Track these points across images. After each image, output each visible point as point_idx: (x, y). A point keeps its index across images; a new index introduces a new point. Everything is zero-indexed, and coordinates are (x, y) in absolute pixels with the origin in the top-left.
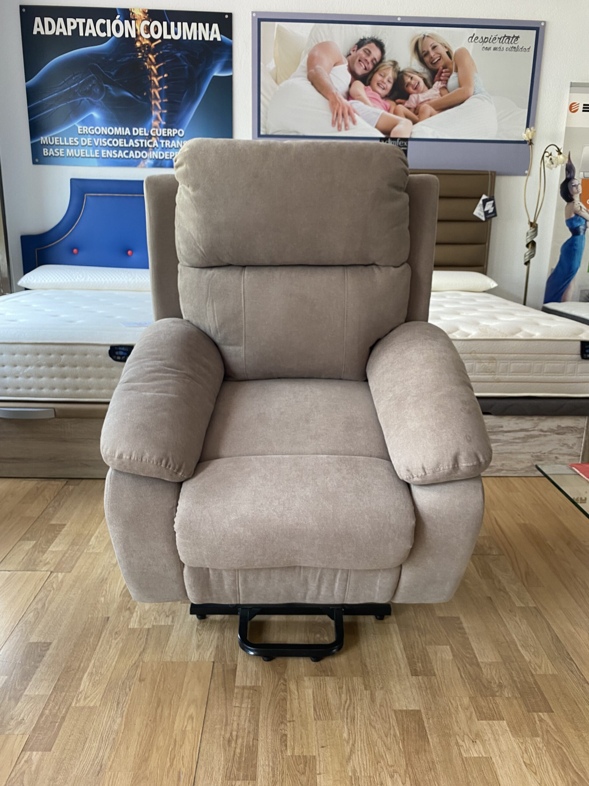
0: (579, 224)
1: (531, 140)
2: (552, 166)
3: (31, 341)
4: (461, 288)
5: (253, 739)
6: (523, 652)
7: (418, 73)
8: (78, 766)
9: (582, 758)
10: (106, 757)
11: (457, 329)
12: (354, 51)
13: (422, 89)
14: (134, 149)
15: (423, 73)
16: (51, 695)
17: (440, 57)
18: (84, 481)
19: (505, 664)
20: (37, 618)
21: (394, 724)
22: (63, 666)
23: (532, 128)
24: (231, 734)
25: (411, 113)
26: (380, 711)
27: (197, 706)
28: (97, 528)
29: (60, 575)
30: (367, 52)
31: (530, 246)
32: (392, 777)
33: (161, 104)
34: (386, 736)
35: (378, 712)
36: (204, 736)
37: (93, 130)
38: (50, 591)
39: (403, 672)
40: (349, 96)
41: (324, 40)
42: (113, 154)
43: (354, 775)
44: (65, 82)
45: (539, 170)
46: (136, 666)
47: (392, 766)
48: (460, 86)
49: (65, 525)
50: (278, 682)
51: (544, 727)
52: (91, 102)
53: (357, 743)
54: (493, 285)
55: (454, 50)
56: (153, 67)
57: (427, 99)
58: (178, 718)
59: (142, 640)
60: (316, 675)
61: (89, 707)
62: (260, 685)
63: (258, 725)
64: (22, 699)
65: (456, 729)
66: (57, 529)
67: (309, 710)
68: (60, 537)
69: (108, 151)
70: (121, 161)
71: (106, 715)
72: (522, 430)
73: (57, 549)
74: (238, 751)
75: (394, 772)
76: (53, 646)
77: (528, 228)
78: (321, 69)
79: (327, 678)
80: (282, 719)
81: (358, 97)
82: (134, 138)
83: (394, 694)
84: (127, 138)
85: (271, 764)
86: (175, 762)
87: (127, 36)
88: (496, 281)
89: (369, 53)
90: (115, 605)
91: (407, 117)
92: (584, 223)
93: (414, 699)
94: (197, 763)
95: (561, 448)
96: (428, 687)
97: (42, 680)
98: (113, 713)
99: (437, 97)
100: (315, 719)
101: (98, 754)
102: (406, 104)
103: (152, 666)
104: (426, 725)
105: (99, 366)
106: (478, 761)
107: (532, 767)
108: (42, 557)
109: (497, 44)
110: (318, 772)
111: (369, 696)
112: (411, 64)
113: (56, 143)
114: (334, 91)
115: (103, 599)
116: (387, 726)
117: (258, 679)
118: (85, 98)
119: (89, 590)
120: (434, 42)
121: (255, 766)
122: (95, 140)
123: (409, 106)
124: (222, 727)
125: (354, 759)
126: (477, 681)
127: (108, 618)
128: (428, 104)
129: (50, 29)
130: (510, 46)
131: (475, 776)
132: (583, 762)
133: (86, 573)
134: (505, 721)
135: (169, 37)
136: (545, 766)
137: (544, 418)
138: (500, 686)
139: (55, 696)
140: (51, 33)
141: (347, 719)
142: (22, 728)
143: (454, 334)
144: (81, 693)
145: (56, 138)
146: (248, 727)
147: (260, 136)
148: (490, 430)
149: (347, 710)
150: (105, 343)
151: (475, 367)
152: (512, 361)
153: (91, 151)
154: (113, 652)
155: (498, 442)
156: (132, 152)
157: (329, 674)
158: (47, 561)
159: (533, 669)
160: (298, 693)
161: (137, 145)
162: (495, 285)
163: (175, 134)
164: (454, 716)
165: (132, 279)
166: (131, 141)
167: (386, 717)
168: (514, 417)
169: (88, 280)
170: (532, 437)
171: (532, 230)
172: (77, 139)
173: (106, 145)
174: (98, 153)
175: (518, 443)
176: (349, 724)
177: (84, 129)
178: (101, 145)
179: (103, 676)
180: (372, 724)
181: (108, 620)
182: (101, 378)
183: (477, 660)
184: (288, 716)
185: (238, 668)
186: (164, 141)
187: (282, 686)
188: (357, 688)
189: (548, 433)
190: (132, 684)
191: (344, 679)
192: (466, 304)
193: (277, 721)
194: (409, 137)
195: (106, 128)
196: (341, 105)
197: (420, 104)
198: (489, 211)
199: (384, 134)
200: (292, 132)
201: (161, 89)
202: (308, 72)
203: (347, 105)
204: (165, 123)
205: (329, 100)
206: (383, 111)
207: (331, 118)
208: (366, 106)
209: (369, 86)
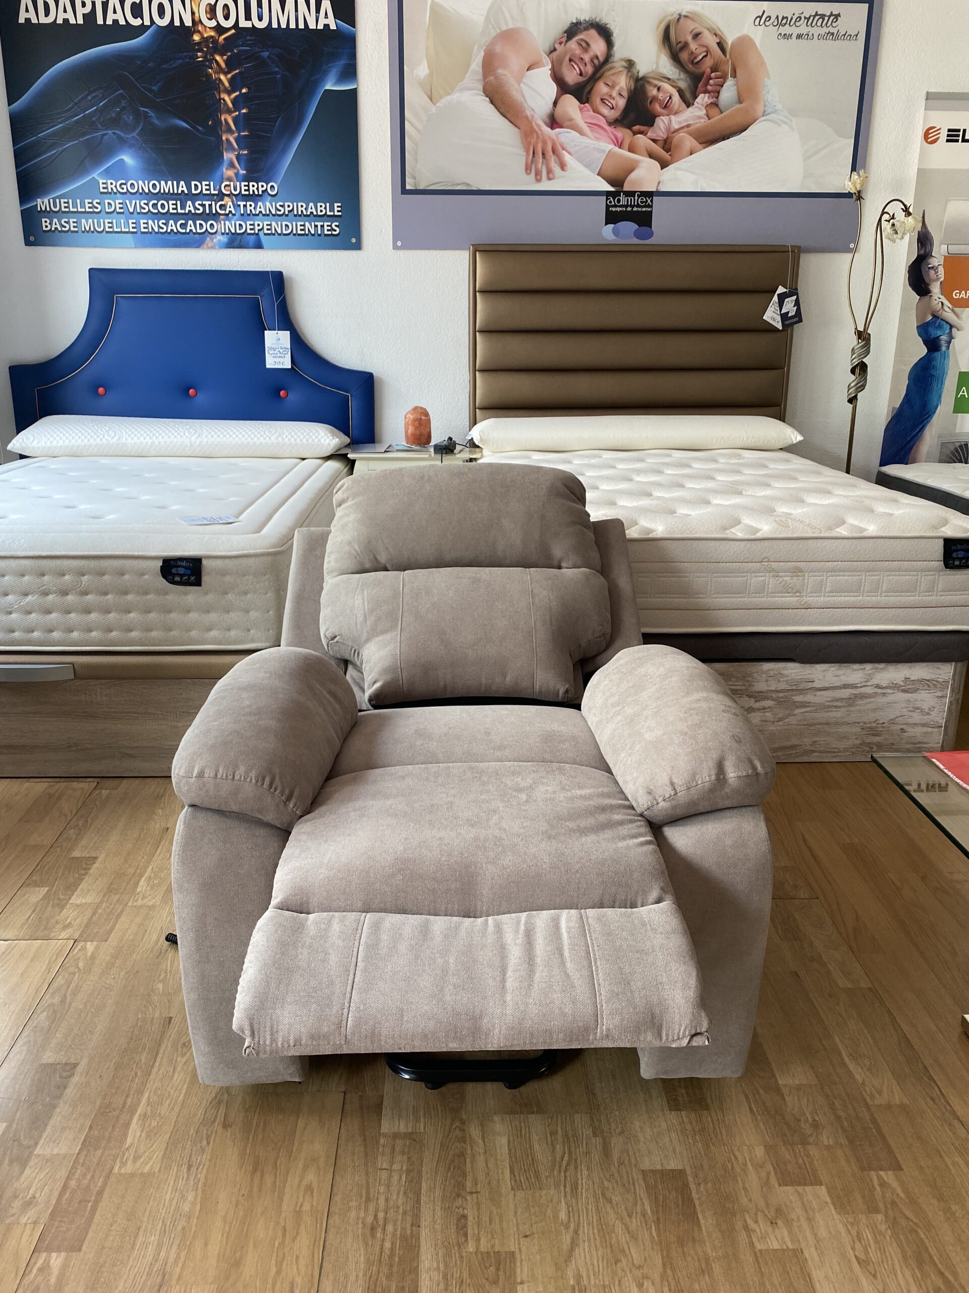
0: (939, 333)
1: (859, 192)
2: (895, 236)
3: (31, 554)
4: (743, 445)
5: (412, 1225)
6: (851, 1066)
7: (669, 79)
8: (125, 1277)
9: (951, 1248)
10: (171, 1260)
11: (738, 522)
12: (561, 43)
13: (676, 108)
14: (194, 217)
15: (678, 79)
16: (78, 1154)
17: (707, 52)
18: (125, 781)
19: (822, 1088)
20: (53, 1022)
21: (642, 1195)
22: (98, 1103)
23: (861, 172)
24: (376, 1216)
25: (657, 149)
26: (619, 1172)
27: (318, 1168)
28: (149, 862)
29: (90, 947)
30: (584, 44)
31: (857, 371)
32: (640, 1286)
33: (236, 140)
34: (630, 1216)
35: (616, 1175)
36: (331, 1222)
37: (124, 186)
38: (74, 974)
39: (655, 1103)
40: (554, 122)
41: (511, 26)
42: (159, 227)
43: (579, 1283)
44: (76, 104)
45: (873, 241)
46: (217, 1101)
47: (640, 1267)
48: (740, 101)
49: (96, 858)
50: (451, 1125)
51: (888, 1195)
52: (119, 137)
53: (581, 1228)
54: (796, 437)
55: (730, 39)
56: (222, 77)
57: (685, 124)
58: (287, 1190)
60: (512, 1112)
61: (142, 1174)
62: (422, 1131)
63: (418, 1201)
64: (32, 1163)
65: (744, 1200)
66: (83, 866)
67: (502, 1173)
68: (88, 880)
69: (150, 222)
71: (170, 1188)
72: (845, 686)
73: (84, 901)
74: (388, 1245)
75: (643, 1278)
76: (80, 1069)
77: (853, 341)
78: (507, 74)
79: (532, 1118)
80: (459, 1190)
81: (569, 123)
82: (194, 198)
83: (641, 1143)
84: (182, 198)
85: (442, 1266)
86: (284, 1266)
87: (177, 23)
88: (801, 433)
89: (586, 46)
91: (651, 156)
92: (947, 331)
93: (674, 1151)
94: (321, 1267)
95: (910, 713)
96: (697, 1129)
97: (63, 1129)
98: (181, 1183)
99: (703, 121)
100: (513, 1189)
101: (159, 1255)
102: (649, 134)
103: (243, 1101)
104: (694, 1195)
105: (146, 593)
106: (780, 1256)
107: (869, 1264)
108: (59, 915)
109: (803, 29)
110: (519, 1280)
111: (600, 1148)
112: (657, 67)
113: (63, 209)
114: (529, 113)
115: (160, 986)
116: (631, 1197)
117: (417, 1121)
118: (110, 132)
119: (138, 972)
120: (696, 25)
121: (415, 1271)
122: (127, 202)
123: (654, 136)
124: (360, 1204)
125: (577, 1256)
126: (778, 1117)
127: (171, 1018)
128: (688, 132)
129: (47, 14)
130: (825, 30)
131: (776, 1283)
132: (952, 1255)
133: (133, 941)
134: (823, 1187)
135: (248, 24)
136: (890, 1262)
137: (882, 666)
138: (816, 1125)
139: (86, 1156)
140: (49, 20)
141: (565, 1187)
142: (31, 1214)
143: (732, 530)
144: (127, 1149)
145: (62, 201)
146: (403, 1204)
147: (404, 191)
148: (794, 687)
149: (565, 1171)
150: (154, 554)
151: (768, 585)
152: (829, 574)
153: (122, 221)
154: (179, 1078)
155: (806, 707)
156: (190, 222)
157: (535, 1109)
158: (68, 921)
159: (868, 1095)
160: (484, 1143)
161: (199, 210)
162: (800, 438)
163: (263, 191)
164: (739, 1179)
165: (197, 438)
166: (189, 203)
167: (629, 1183)
168: (833, 665)
169: (124, 439)
170: (863, 696)
171: (860, 345)
172: (98, 201)
173: (146, 210)
174: (134, 225)
175: (840, 707)
176: (569, 1195)
177: (109, 184)
178: (139, 211)
179: (164, 1120)
180: (607, 1196)
181: (170, 1023)
182: (149, 612)
183: (776, 1081)
184: (469, 1184)
185: (385, 1103)
186: (245, 203)
187: (458, 1133)
188: (580, 1133)
189: (889, 691)
190: (212, 1133)
191: (559, 1118)
192: (752, 475)
193: (451, 1193)
194: (655, 190)
195: (146, 182)
196: (540, 136)
197: (674, 133)
198: (788, 312)
199: (612, 185)
200: (459, 184)
201: (237, 113)
202: (484, 80)
203: (550, 138)
204: (245, 172)
205: (519, 128)
206: (611, 147)
207: (524, 159)
208: (583, 139)
209: (587, 104)
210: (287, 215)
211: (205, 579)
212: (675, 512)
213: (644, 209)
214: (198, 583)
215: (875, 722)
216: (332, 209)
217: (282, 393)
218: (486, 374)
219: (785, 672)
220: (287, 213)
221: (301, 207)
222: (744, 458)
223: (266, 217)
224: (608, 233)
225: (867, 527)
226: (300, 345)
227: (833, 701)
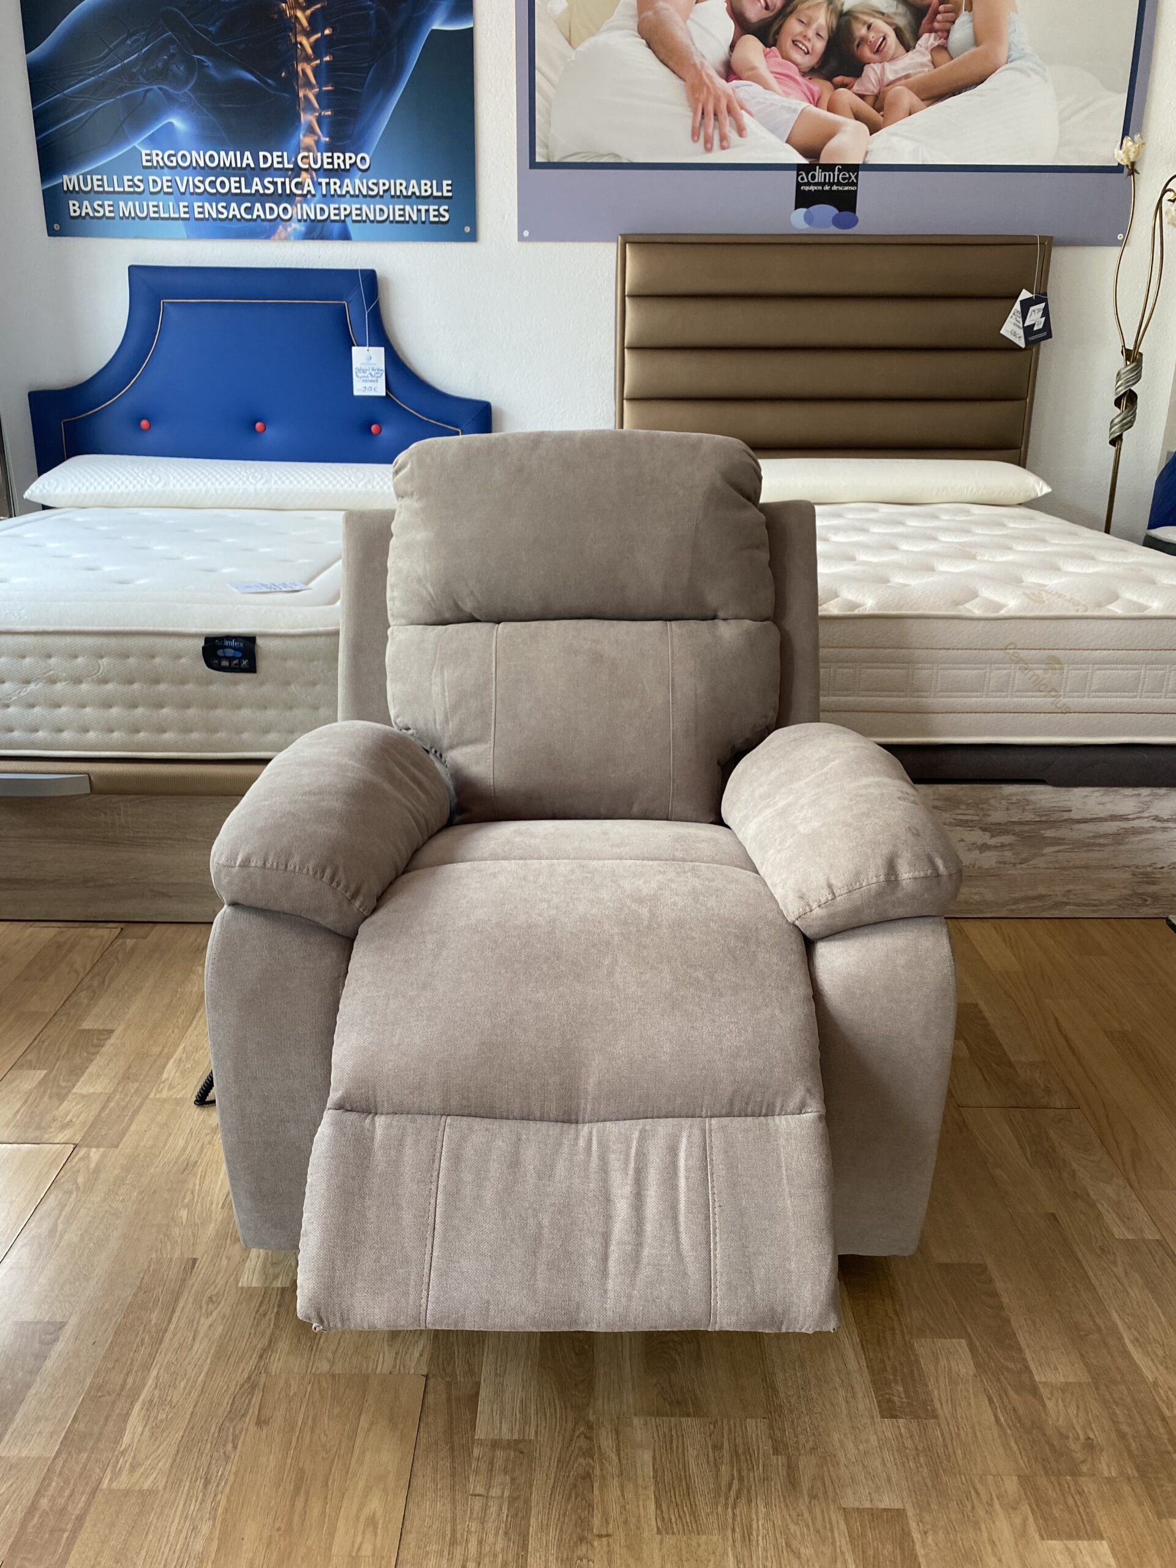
1: (1133, 164)
3: (33, 628)
4: (970, 500)
6: (1137, 1356)
7: (883, 14)
11: (974, 595)
13: (891, 52)
14: (262, 198)
15: (895, 14)
16: (56, 1457)
18: (158, 926)
19: (1097, 1389)
21: (844, 1549)
22: (89, 1381)
23: (1137, 137)
25: (866, 107)
26: (810, 1510)
27: (385, 1490)
28: (181, 1037)
29: (95, 1154)
31: (1124, 402)
33: (317, 97)
35: (806, 1514)
37: (173, 159)
38: (71, 1193)
39: (861, 1407)
40: (730, 72)
42: (219, 212)
44: (111, 50)
46: (251, 1385)
48: (977, 43)
49: (112, 1031)
50: (574, 1430)
52: (165, 92)
54: (1042, 489)
56: (299, 14)
57: (902, 74)
58: (341, 1524)
59: (267, 1317)
60: (658, 1413)
61: (141, 1492)
62: (533, 1437)
63: (525, 1546)
65: (991, 1561)
66: (94, 1040)
67: (644, 1507)
68: (99, 1061)
69: (207, 205)
70: (235, 225)
71: (178, 1514)
72: (1114, 818)
73: (91, 1090)
76: (68, 1330)
77: (1119, 363)
78: (668, 9)
79: (687, 1422)
80: (583, 1530)
81: (750, 73)
82: (262, 173)
83: (843, 1468)
84: (248, 173)
88: (1048, 482)
90: (211, 1229)
91: (857, 117)
93: (889, 1480)
96: (920, 1447)
97: (38, 1419)
98: (193, 1507)
99: (926, 69)
100: (659, 1531)
102: (855, 88)
103: (287, 1384)
104: (920, 1551)
105: (183, 682)
108: (57, 1108)
111: (783, 1472)
113: (96, 189)
114: (697, 60)
115: (184, 1213)
116: (828, 1551)
117: (526, 1422)
118: (155, 87)
119: (155, 1192)
122: (178, 179)
123: (862, 90)
124: (442, 1549)
126: (1035, 1432)
127: (195, 1260)
128: (906, 85)
133: (152, 1147)
134: (1104, 1542)
137: (1163, 791)
138: (1089, 1445)
139: (65, 1461)
141: (733, 1530)
143: (967, 606)
144: (123, 1453)
145: (95, 177)
146: (503, 1550)
147: (534, 165)
148: (1043, 819)
149: (734, 1507)
150: (193, 630)
151: (1014, 680)
152: (1097, 666)
153: (171, 204)
154: (201, 1347)
155: (1059, 844)
156: (258, 205)
157: (691, 1411)
158: (68, 1118)
159: (1164, 1402)
160: (620, 1460)
161: (269, 189)
162: (1047, 489)
163: (350, 165)
164: (983, 1526)
165: (264, 484)
166: (256, 180)
167: (825, 1527)
168: (1097, 789)
169: (171, 486)
170: (1136, 832)
171: (1129, 368)
172: (141, 178)
173: (202, 190)
174: (186, 210)
175: (1104, 845)
176: (738, 1544)
177: (154, 155)
178: (192, 190)
179: (175, 1410)
180: (794, 1547)
181: (193, 1267)
182: (188, 707)
183: (1032, 1378)
184: (596, 1521)
185: (483, 1393)
186: (327, 180)
187: (583, 1443)
188: (755, 1448)
189: (1171, 825)
190: (241, 1433)
191: (725, 1422)
192: (987, 535)
193: (571, 1535)
194: (861, 163)
195: (201, 153)
196: (712, 91)
197: (888, 85)
198: (1034, 325)
199: (805, 156)
200: (604, 156)
201: (318, 62)
202: (639, 17)
203: (724, 92)
204: (327, 139)
205: (685, 81)
206: (805, 104)
207: (689, 122)
208: (767, 94)
209: (773, 48)
210: (382, 197)
211: (261, 664)
212: (889, 582)
213: (846, 188)
214: (252, 669)
215: (1150, 866)
216: (440, 188)
217: (374, 428)
218: (637, 404)
219: (1032, 798)
220: (381, 193)
221: (399, 186)
222: (974, 515)
223: (355, 199)
224: (798, 220)
225: (1149, 604)
226: (396, 364)
227: (1095, 837)
